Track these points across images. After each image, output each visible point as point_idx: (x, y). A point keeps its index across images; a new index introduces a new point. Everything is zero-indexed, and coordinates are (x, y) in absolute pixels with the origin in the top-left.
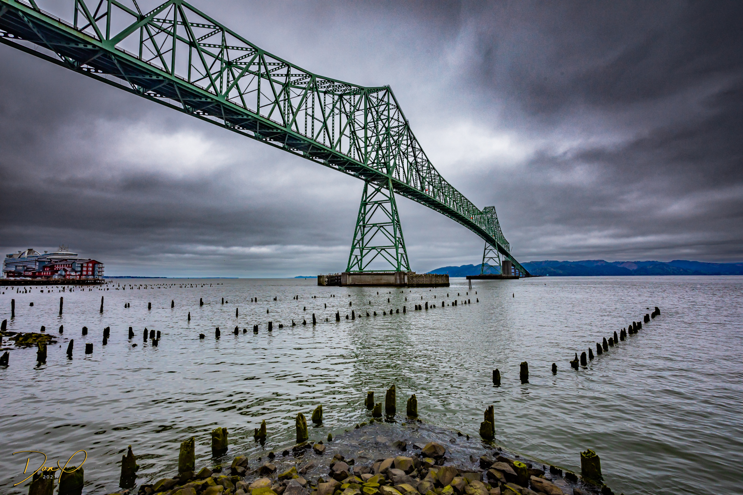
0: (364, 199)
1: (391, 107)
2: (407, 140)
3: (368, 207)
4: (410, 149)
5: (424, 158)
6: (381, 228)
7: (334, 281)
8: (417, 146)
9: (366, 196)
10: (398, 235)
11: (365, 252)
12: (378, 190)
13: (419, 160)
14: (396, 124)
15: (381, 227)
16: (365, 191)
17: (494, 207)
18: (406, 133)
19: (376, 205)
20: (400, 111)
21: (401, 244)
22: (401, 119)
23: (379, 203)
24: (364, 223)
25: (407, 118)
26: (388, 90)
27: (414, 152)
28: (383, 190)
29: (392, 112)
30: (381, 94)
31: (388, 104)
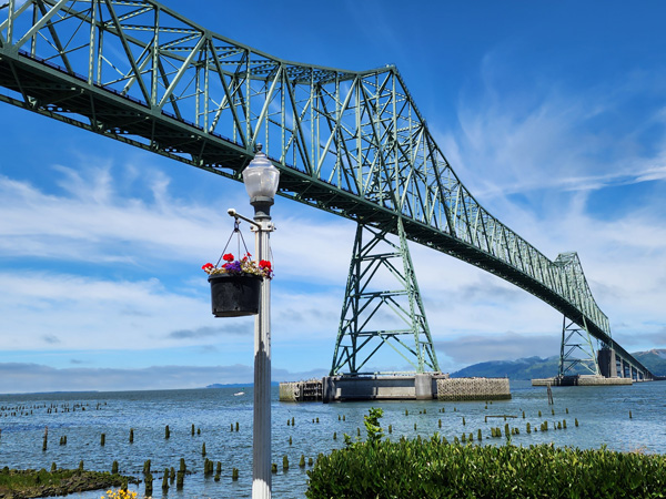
0: (357, 252)
7: (311, 393)
8: (441, 160)
9: (359, 246)
12: (380, 237)
15: (386, 297)
16: (359, 238)
17: (576, 254)
21: (422, 327)
23: (383, 258)
24: (357, 291)
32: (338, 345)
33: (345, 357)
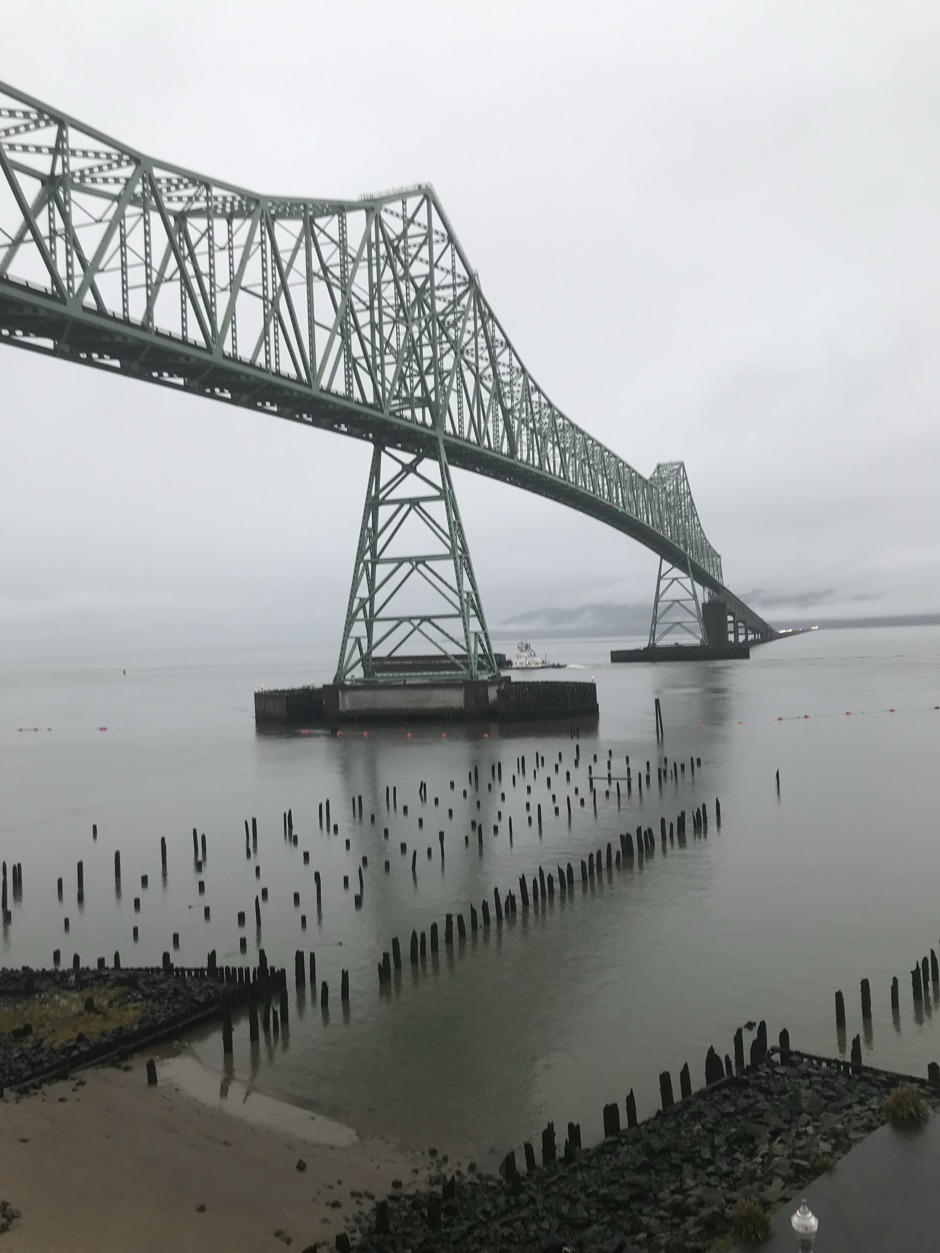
0: (373, 493)
1: (435, 237)
5: (515, 363)
6: (420, 565)
9: (378, 483)
10: (467, 586)
12: (409, 469)
14: (448, 280)
15: (417, 562)
16: (376, 469)
18: (472, 310)
19: (407, 506)
20: (457, 248)
21: (474, 607)
23: (414, 503)
24: (373, 555)
25: (472, 266)
26: (427, 194)
31: (428, 232)
32: (346, 634)
33: (357, 656)
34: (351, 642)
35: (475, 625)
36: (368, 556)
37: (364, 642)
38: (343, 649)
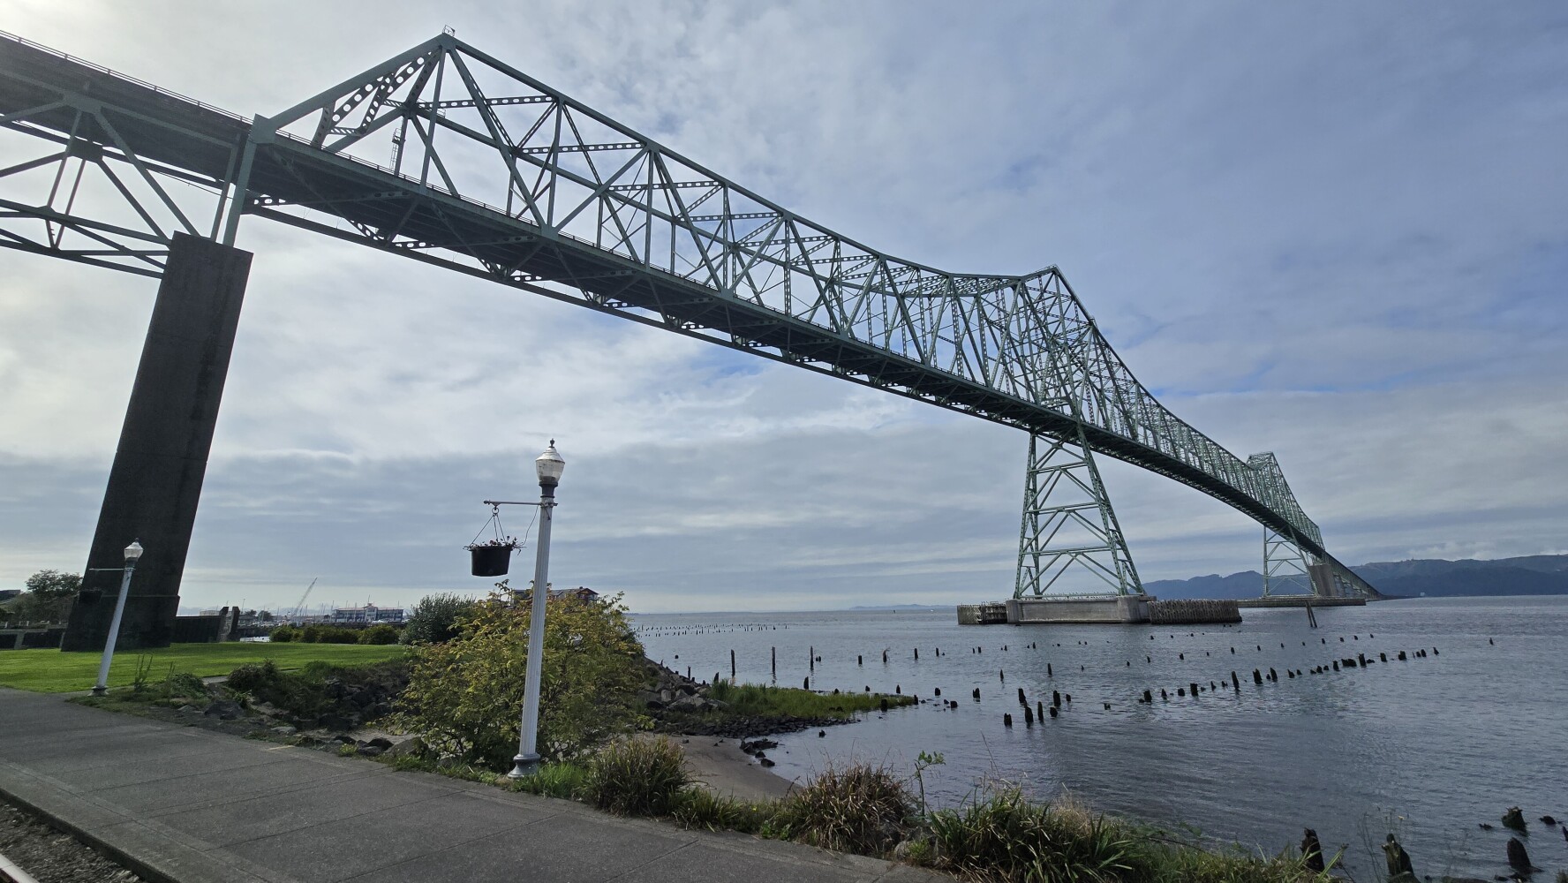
0: (1032, 465)
1: (1062, 298)
2: (1096, 349)
3: (1041, 478)
4: (1103, 366)
5: (1129, 378)
6: (1072, 514)
7: (995, 616)
8: (1114, 359)
9: (1034, 458)
10: (1112, 526)
11: (1044, 561)
12: (1058, 447)
13: (1120, 383)
14: (1074, 325)
15: (1069, 511)
16: (1033, 450)
17: (1272, 454)
18: (1092, 341)
19: (1058, 472)
20: (1078, 303)
21: (1118, 542)
22: (1082, 318)
23: (1064, 469)
24: (1035, 507)
25: (1090, 314)
26: (1055, 272)
27: (1110, 368)
28: (1065, 445)
29: (1065, 306)
30: (1045, 278)
31: (1057, 295)
32: (1020, 565)
33: (1028, 580)
34: (1024, 569)
35: (1121, 555)
36: (1031, 509)
37: (1033, 570)
38: (1019, 574)
